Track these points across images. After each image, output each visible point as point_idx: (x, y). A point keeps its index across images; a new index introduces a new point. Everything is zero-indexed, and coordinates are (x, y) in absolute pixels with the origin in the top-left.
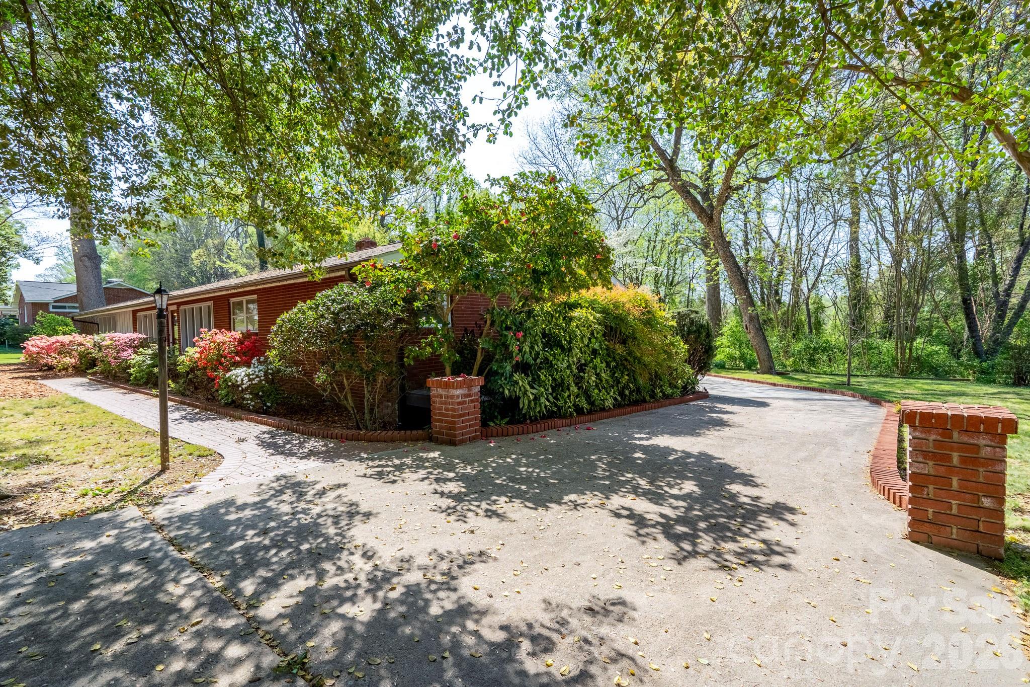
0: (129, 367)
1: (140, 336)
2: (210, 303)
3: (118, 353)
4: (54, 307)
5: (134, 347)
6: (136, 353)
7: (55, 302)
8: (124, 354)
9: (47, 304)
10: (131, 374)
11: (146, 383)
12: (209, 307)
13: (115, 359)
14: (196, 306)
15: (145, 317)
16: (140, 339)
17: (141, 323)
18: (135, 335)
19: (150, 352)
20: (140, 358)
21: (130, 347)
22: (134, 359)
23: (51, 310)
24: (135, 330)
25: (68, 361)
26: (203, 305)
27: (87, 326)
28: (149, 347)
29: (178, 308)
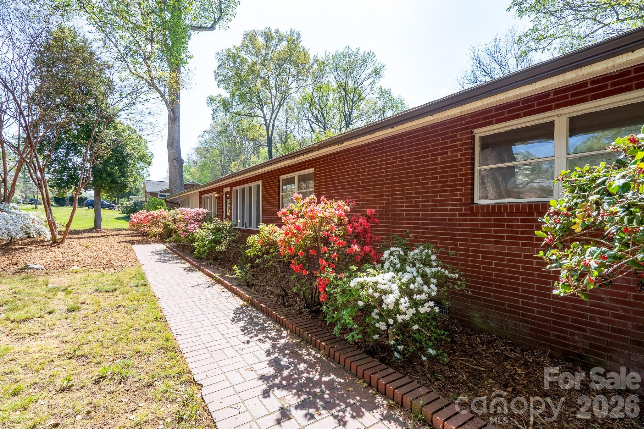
0: (193, 241)
1: (204, 211)
2: (260, 182)
3: (187, 226)
4: (161, 196)
5: (199, 221)
6: (200, 227)
7: (161, 192)
8: (191, 227)
9: (157, 194)
10: (196, 248)
11: (208, 258)
12: (258, 187)
13: (184, 231)
14: (246, 186)
15: (207, 198)
16: (204, 213)
17: (204, 202)
18: (200, 210)
19: (212, 226)
20: (203, 232)
21: (196, 220)
22: (199, 233)
23: (159, 197)
24: (200, 206)
25: (157, 230)
26: (254, 184)
27: (172, 204)
28: (211, 221)
29: (231, 189)
